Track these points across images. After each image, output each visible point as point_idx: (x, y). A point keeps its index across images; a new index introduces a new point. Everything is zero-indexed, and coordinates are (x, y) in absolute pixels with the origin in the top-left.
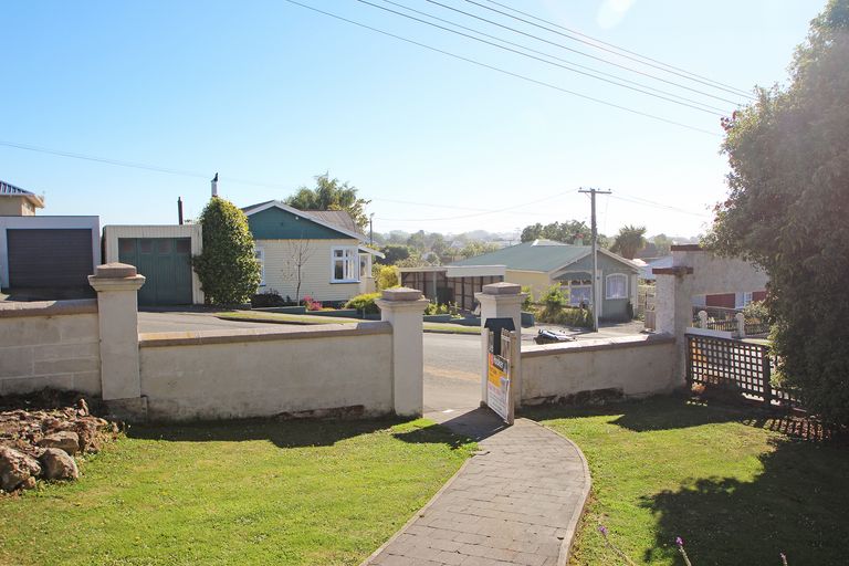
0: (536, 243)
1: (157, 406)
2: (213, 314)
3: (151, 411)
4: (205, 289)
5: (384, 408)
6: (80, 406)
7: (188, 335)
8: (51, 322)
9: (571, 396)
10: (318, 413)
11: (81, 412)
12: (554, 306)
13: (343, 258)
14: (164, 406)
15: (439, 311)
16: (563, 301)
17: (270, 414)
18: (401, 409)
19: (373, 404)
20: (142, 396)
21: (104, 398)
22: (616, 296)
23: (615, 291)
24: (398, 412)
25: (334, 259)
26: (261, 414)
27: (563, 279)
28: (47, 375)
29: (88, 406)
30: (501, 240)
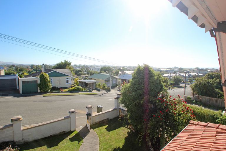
0: (102, 74)
1: (26, 140)
2: (41, 95)
3: (24, 141)
4: (41, 90)
5: (69, 130)
6: (10, 147)
7: (32, 126)
8: (3, 130)
9: (101, 121)
10: (57, 134)
11: (10, 148)
12: (104, 87)
13: (68, 80)
14: (27, 140)
15: (85, 90)
16: (106, 86)
17: (48, 136)
18: (72, 130)
19: (67, 130)
20: (23, 139)
21: (15, 141)
22: (114, 83)
23: (114, 82)
24: (71, 131)
25: (66, 80)
26: (46, 136)
27: (106, 81)
28: (3, 140)
29: (11, 146)
30: (98, 67)
